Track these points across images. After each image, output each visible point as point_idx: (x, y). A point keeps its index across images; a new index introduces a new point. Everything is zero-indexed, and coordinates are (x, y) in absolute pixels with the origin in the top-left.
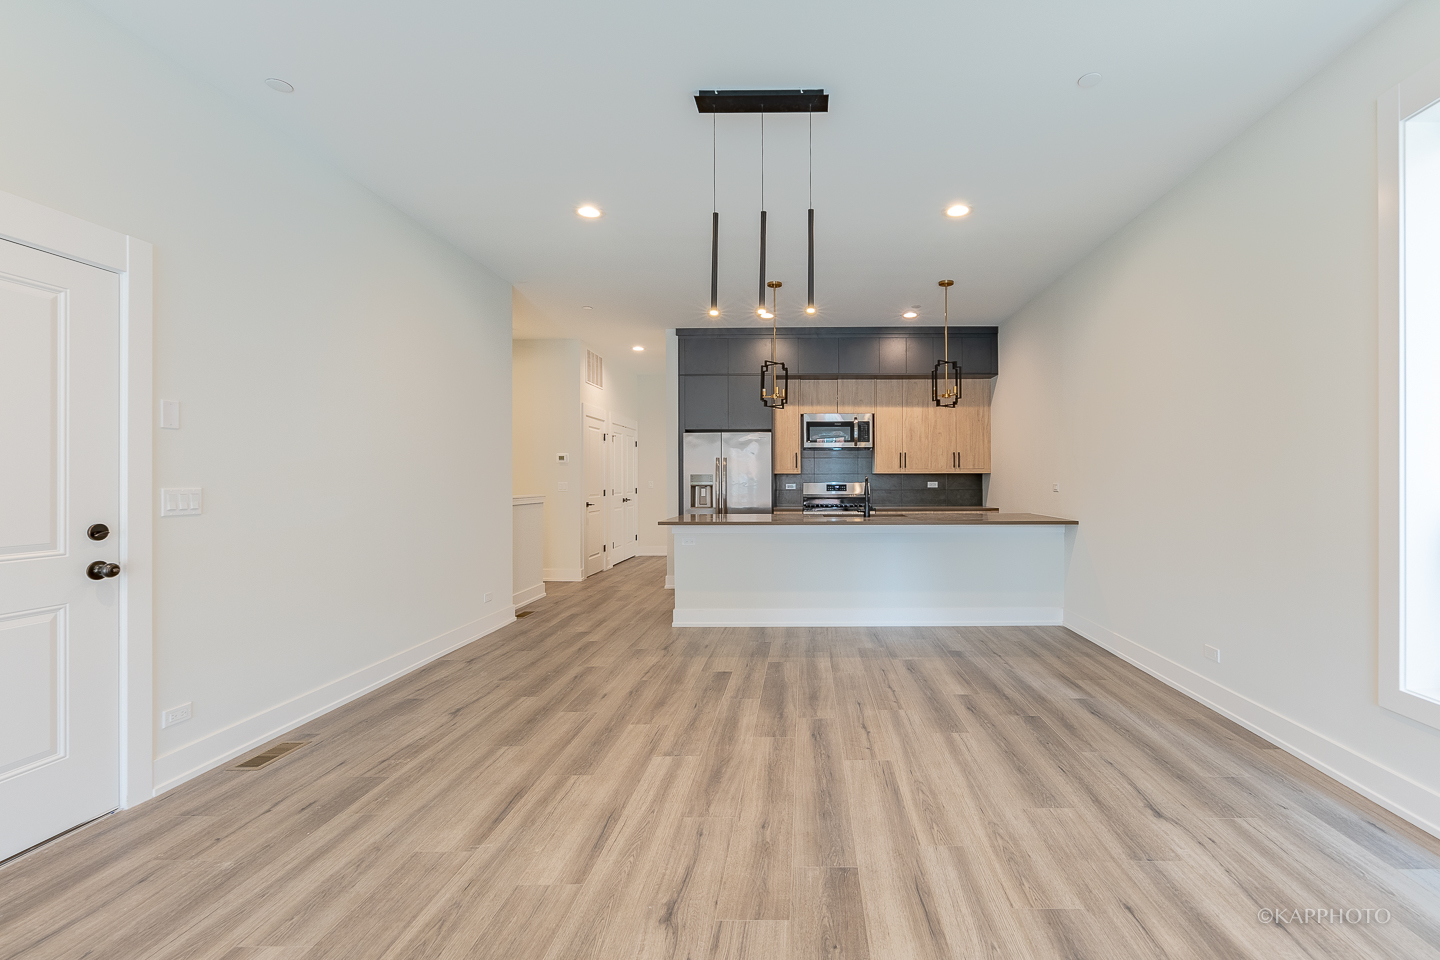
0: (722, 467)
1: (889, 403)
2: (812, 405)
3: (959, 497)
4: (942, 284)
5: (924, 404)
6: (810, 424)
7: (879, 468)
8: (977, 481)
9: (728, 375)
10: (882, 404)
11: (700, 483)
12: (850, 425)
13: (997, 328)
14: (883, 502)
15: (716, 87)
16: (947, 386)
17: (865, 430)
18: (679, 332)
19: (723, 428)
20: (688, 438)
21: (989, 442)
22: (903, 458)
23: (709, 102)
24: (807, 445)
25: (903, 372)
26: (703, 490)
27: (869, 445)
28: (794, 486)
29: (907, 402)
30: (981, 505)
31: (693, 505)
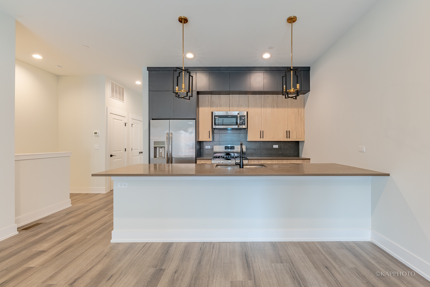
0: (169, 138)
1: (255, 106)
2: (217, 107)
3: (288, 152)
6: (216, 116)
7: (249, 139)
8: (297, 145)
10: (251, 106)
11: (159, 146)
12: (236, 117)
13: (309, 67)
14: (252, 155)
17: (243, 119)
18: (149, 69)
19: (171, 118)
20: (153, 122)
21: (304, 125)
22: (262, 133)
24: (214, 127)
25: (262, 90)
26: (161, 149)
27: (245, 127)
28: (209, 147)
29: (263, 106)
30: (299, 156)
31: (155, 157)
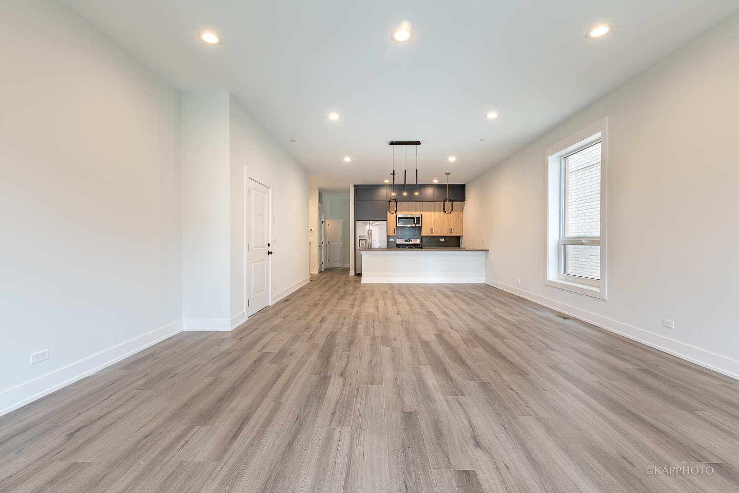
0: (370, 233)
1: (427, 211)
2: (400, 211)
3: (451, 244)
4: (446, 174)
5: (440, 211)
6: (399, 218)
7: (423, 234)
8: (458, 238)
9: (372, 201)
10: (425, 211)
11: (362, 239)
12: (414, 218)
13: (465, 185)
14: (425, 246)
15: (394, 140)
16: (448, 204)
17: (419, 220)
18: (355, 186)
19: (370, 219)
20: (358, 223)
21: (462, 224)
22: (432, 230)
23: (392, 143)
24: (398, 225)
25: (432, 200)
26: (363, 241)
27: (420, 225)
28: (393, 240)
29: (433, 210)
30: (459, 247)
31: (360, 246)
